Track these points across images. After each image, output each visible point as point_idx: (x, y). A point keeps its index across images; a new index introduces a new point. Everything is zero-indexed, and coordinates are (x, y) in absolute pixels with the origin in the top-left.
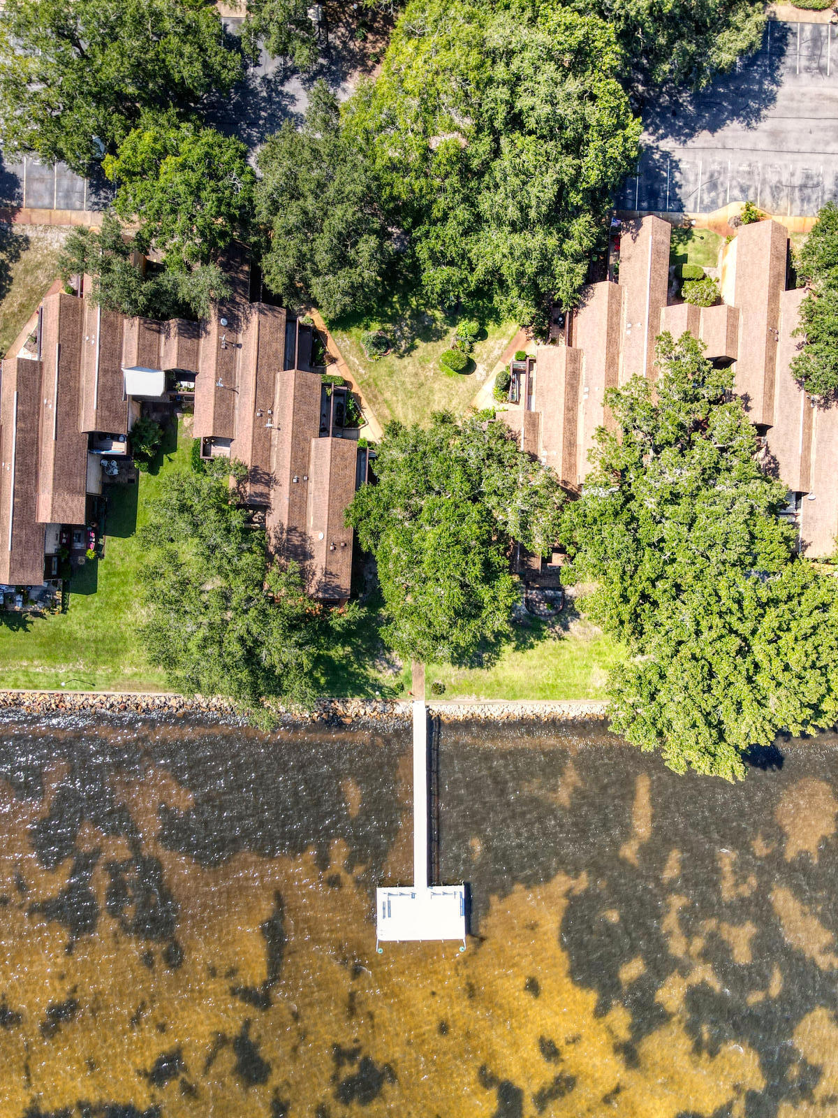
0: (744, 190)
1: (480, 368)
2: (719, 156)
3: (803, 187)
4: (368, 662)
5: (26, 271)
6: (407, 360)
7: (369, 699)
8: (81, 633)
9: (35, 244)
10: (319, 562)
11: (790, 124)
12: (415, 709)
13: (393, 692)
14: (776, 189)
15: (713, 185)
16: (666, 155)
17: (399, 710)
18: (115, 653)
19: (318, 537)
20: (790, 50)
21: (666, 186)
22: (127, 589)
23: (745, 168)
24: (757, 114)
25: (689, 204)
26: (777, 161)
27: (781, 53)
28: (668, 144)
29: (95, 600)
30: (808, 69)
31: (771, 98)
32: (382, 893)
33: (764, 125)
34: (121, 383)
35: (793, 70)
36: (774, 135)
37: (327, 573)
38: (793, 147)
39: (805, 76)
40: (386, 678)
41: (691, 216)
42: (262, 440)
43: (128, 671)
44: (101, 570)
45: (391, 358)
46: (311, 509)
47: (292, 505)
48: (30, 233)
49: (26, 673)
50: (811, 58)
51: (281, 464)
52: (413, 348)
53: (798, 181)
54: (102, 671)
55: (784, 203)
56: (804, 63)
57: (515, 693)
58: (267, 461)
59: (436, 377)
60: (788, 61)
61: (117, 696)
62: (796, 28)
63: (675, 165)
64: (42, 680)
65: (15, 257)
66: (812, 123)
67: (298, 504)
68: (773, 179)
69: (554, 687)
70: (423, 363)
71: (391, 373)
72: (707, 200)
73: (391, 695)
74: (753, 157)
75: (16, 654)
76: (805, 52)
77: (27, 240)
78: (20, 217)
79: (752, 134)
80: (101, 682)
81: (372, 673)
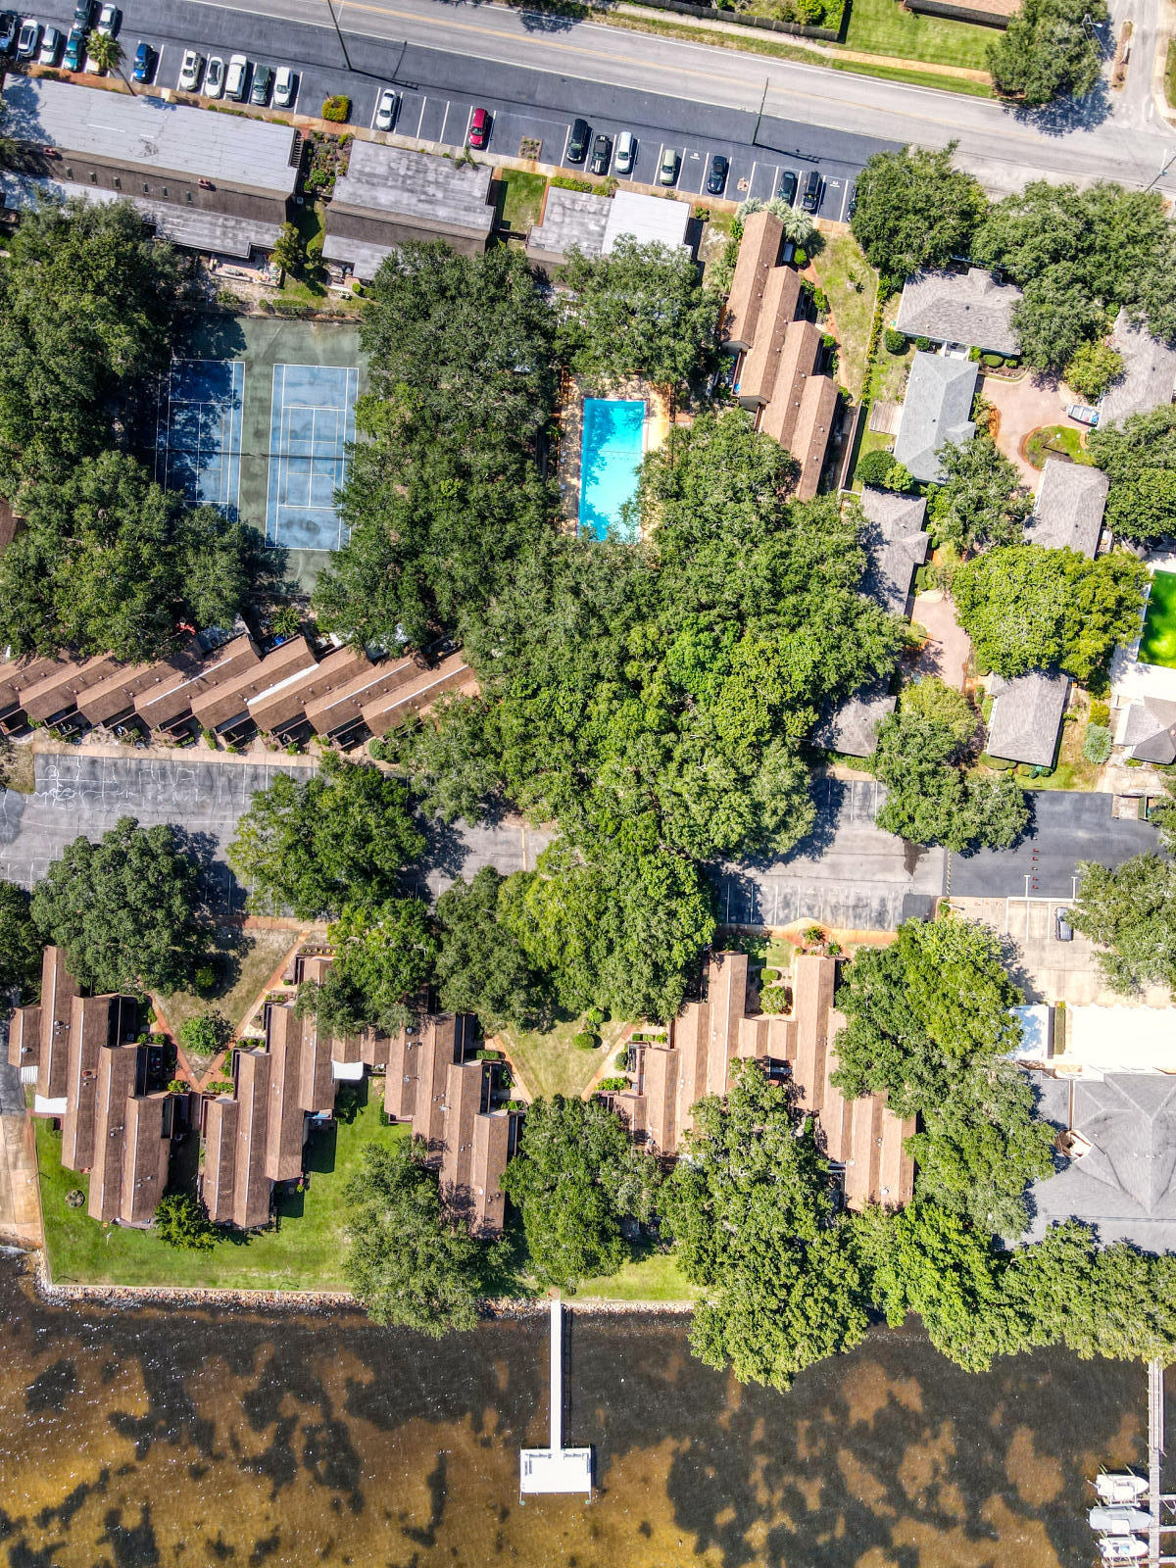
0: (810, 908)
1: (605, 1044)
2: (792, 882)
3: (855, 907)
4: (516, 1271)
5: (253, 965)
6: (548, 1036)
7: (516, 1298)
8: (291, 1248)
9: (260, 944)
10: (480, 1209)
11: (845, 859)
12: (553, 1305)
13: (535, 1293)
14: (835, 909)
15: (787, 904)
16: (750, 881)
17: (540, 1306)
18: (316, 1263)
19: (479, 1192)
20: (845, 802)
21: (750, 905)
22: (328, 1214)
23: (811, 891)
24: (820, 851)
25: (768, 919)
26: (836, 887)
27: (839, 804)
28: (751, 872)
29: (301, 1222)
30: (859, 817)
31: (831, 839)
32: (524, 1454)
33: (826, 859)
34: (331, 1071)
35: (848, 817)
36: (833, 867)
37: (486, 1220)
38: (847, 875)
39: (857, 822)
40: (531, 1282)
41: (770, 928)
42: (438, 1119)
43: (326, 1276)
44: (307, 1200)
45: (535, 1034)
46: (474, 1168)
47: (460, 1168)
48: (256, 935)
49: (245, 1277)
50: (861, 808)
51: (452, 1134)
52: (552, 1027)
53: (851, 902)
54: (305, 1277)
55: (841, 919)
56: (856, 811)
57: (630, 1294)
58: (441, 1132)
59: (570, 1049)
60: (844, 810)
61: (316, 1295)
62: (851, 785)
63: (757, 888)
64: (258, 1283)
65: (244, 954)
66: (863, 858)
67: (464, 1166)
68: (833, 901)
69: (662, 1290)
70: (561, 1037)
71: (536, 1047)
72: (782, 915)
73: (532, 1295)
74: (818, 884)
75: (238, 1263)
76: (857, 804)
77: (253, 941)
78: (249, 923)
79: (816, 866)
80: (304, 1284)
81: (519, 1279)
